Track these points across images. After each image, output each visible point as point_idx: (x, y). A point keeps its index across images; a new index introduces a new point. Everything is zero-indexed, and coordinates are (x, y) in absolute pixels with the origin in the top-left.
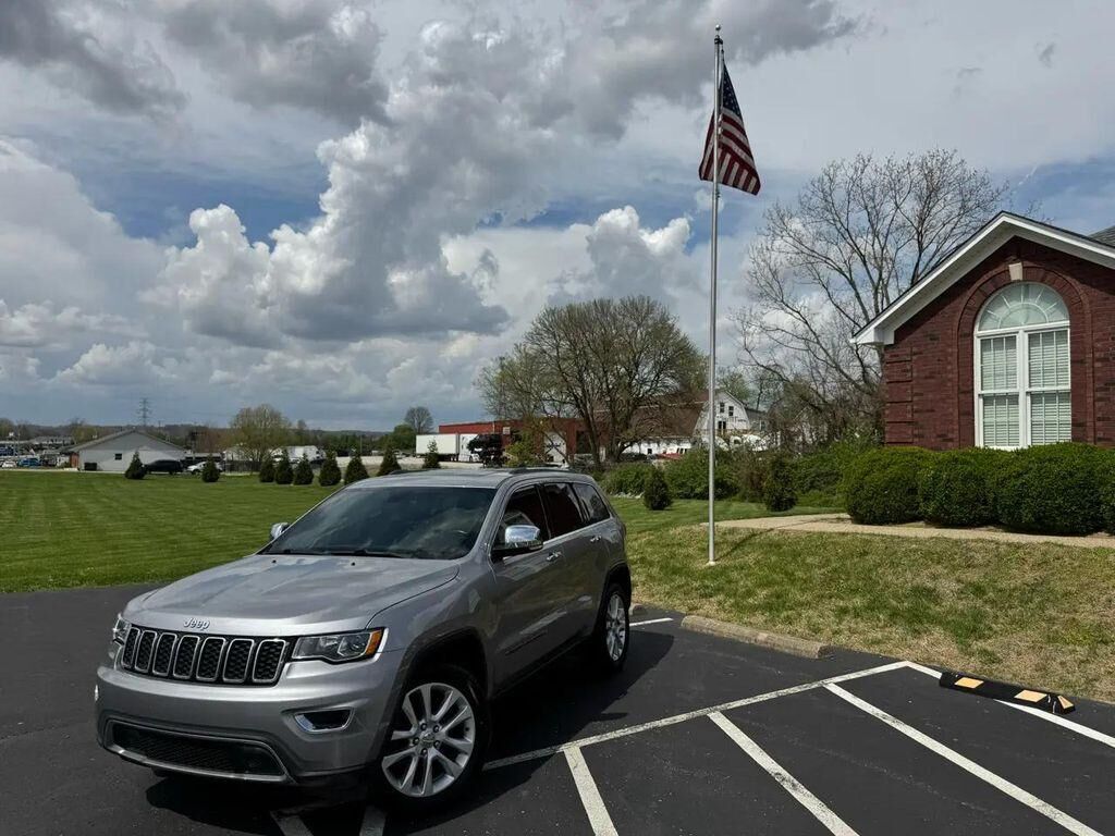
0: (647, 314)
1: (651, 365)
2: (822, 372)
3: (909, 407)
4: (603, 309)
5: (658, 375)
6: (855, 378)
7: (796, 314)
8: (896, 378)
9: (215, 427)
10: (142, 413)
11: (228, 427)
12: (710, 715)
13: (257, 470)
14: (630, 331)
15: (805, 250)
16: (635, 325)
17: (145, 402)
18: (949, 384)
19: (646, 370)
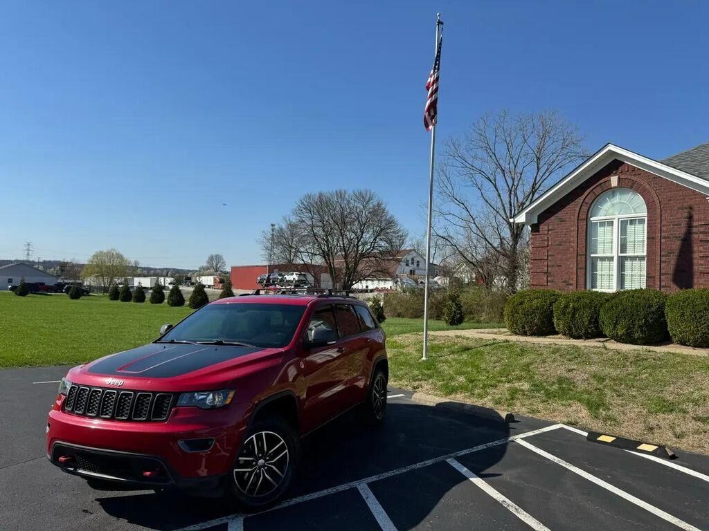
0: (369, 200)
1: (370, 233)
2: (475, 241)
3: (546, 264)
4: (341, 196)
5: (375, 239)
6: (495, 245)
7: (461, 205)
8: (537, 245)
9: (78, 263)
10: (26, 252)
11: (86, 263)
12: (448, 460)
13: (107, 292)
14: (358, 210)
15: (468, 166)
16: (362, 207)
17: (29, 245)
18: (571, 250)
19: (368, 236)
